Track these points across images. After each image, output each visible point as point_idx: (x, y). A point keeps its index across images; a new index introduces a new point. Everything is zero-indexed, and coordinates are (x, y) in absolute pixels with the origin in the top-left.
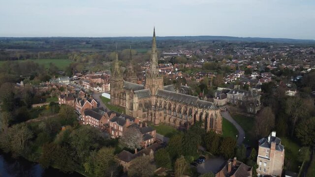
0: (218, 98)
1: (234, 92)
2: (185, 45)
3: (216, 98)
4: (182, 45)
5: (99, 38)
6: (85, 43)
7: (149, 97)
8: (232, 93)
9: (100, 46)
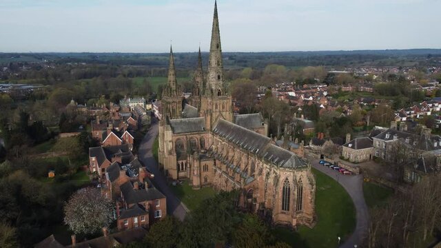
0: (350, 145)
1: (387, 136)
2: (377, 62)
3: (347, 146)
4: (373, 61)
5: (243, 53)
6: (227, 58)
7: (199, 132)
8: (383, 137)
9: (246, 62)
